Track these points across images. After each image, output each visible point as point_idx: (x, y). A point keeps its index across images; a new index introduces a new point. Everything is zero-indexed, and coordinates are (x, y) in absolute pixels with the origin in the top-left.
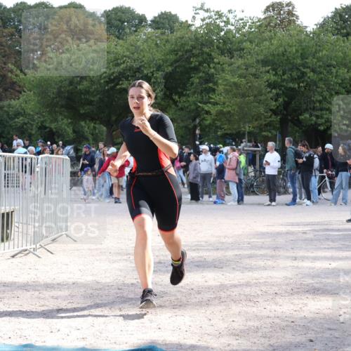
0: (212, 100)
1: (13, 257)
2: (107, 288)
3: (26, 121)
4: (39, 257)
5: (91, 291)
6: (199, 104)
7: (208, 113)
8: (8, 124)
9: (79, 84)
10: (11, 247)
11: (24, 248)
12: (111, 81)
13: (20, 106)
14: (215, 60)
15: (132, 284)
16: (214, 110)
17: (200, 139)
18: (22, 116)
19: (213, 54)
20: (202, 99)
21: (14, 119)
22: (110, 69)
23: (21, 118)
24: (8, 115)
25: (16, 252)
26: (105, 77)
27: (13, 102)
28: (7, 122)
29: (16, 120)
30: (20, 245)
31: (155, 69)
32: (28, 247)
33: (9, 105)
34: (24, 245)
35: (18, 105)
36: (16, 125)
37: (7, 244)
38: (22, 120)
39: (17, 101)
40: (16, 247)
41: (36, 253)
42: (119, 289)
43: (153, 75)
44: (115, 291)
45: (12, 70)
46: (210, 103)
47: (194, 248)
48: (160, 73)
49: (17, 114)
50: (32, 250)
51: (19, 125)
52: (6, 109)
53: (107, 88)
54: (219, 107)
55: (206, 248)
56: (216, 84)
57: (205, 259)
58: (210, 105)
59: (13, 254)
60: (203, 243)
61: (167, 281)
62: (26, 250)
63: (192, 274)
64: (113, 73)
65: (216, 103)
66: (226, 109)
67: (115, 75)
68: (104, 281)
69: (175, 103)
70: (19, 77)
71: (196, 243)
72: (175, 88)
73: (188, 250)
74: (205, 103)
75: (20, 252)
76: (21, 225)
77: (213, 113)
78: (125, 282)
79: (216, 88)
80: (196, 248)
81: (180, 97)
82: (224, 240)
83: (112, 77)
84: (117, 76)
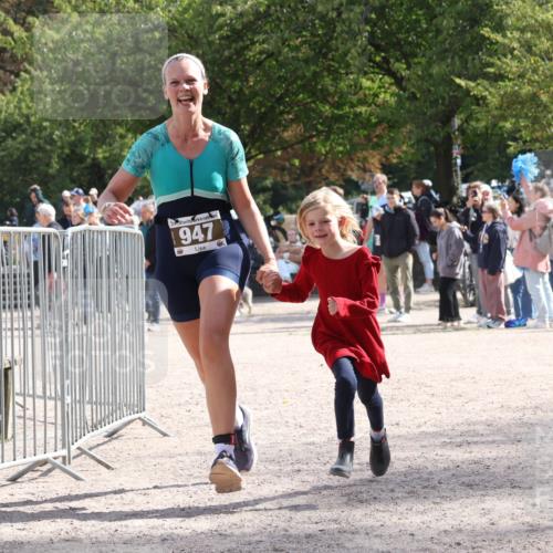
0: (491, 70)
1: (14, 480)
4: (77, 478)
6: (458, 81)
7: (480, 101)
10: (9, 456)
11: (41, 456)
12: (236, 35)
15: (308, 536)
16: (492, 94)
20: (467, 69)
22: (234, 7)
25: (21, 468)
26: (221, 27)
30: (30, 449)
32: (50, 455)
34: (40, 449)
40: (19, 455)
41: (67, 467)
43: (339, 14)
46: (486, 76)
47: (459, 440)
48: (358, 9)
50: (59, 462)
53: (226, 53)
54: (507, 86)
55: (490, 439)
56: (499, 28)
57: (488, 467)
58: (486, 83)
59: (12, 473)
60: (480, 428)
61: (396, 525)
62: (45, 462)
63: (455, 505)
64: (241, 15)
65: (499, 77)
66: (526, 90)
67: (245, 20)
68: (237, 532)
69: (399, 81)
70: (12, 34)
71: (465, 428)
72: (398, 45)
73: (444, 445)
74: (473, 78)
75: (31, 468)
76: (29, 401)
77: (494, 101)
78: (292, 532)
79: (499, 38)
80: (465, 439)
81: (409, 66)
82: (534, 419)
83: (238, 26)
84: (251, 23)
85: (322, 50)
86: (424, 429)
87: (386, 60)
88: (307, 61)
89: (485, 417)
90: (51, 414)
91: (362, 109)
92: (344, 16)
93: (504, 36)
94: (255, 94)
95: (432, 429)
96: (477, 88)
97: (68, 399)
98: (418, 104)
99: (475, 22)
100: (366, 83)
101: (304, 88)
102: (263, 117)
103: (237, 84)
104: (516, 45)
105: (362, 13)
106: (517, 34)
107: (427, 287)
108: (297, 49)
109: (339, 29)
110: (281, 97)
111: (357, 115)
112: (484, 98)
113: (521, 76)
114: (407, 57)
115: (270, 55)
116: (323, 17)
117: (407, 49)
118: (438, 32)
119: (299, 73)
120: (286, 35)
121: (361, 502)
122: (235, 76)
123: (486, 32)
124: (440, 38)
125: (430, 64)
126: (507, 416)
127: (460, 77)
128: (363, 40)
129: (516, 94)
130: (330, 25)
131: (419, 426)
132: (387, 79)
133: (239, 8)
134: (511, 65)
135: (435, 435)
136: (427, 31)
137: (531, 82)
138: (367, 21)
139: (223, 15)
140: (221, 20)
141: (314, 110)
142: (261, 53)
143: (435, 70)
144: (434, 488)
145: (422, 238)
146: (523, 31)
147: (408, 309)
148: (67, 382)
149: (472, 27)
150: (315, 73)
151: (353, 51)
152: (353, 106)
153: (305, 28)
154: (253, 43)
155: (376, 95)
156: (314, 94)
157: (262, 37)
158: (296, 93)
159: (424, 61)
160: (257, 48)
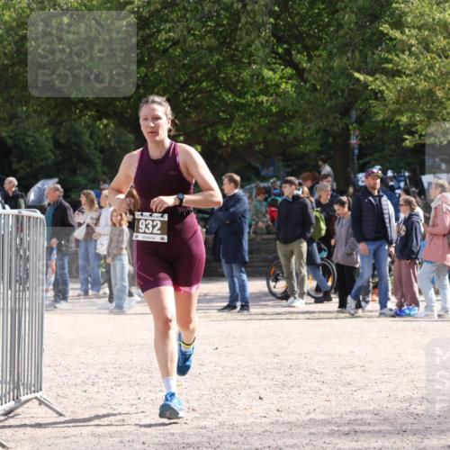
0: (390, 66)
6: (357, 75)
7: (377, 95)
17: (361, 156)
20: (366, 63)
43: (244, 6)
46: (385, 72)
47: (346, 428)
54: (405, 81)
55: (376, 428)
56: (399, 24)
58: (384, 78)
60: (368, 417)
65: (399, 73)
66: (423, 86)
67: (152, 8)
69: (300, 73)
71: (352, 417)
72: (299, 38)
73: (332, 433)
74: (371, 73)
77: (390, 96)
79: (398, 34)
81: (310, 59)
82: (420, 409)
83: (145, 14)
84: (157, 11)
85: (226, 38)
86: (313, 416)
87: (288, 52)
88: (210, 50)
92: (249, 8)
93: (403, 33)
94: (160, 80)
95: (323, 417)
96: (376, 83)
98: (317, 95)
99: (375, 18)
100: (267, 73)
101: (207, 76)
104: (413, 41)
105: (266, 6)
106: (414, 32)
108: (202, 38)
109: (243, 20)
110: (186, 85)
111: (260, 104)
112: (382, 92)
113: (418, 72)
114: (308, 50)
115: (175, 43)
116: (228, 8)
117: (309, 42)
118: (340, 26)
119: (204, 62)
120: (192, 24)
123: (385, 28)
124: (341, 33)
125: (331, 57)
126: (394, 407)
127: (359, 71)
128: (266, 33)
129: (412, 91)
130: (235, 17)
131: (308, 413)
132: (289, 71)
134: (408, 62)
136: (329, 25)
137: (427, 78)
138: (272, 14)
141: (216, 98)
142: (166, 41)
143: (336, 63)
146: (420, 28)
149: (372, 22)
150: (218, 62)
151: (257, 42)
152: (255, 95)
153: (210, 18)
154: (159, 31)
155: (277, 86)
156: (217, 82)
157: (168, 26)
158: (199, 81)
159: (324, 54)
160: (163, 36)
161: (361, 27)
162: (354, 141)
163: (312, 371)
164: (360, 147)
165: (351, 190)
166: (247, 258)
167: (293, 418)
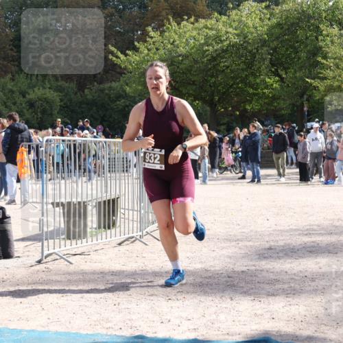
0: (321, 75)
1: (120, 244)
2: (217, 276)
3: (127, 104)
4: (146, 245)
5: (201, 280)
6: (307, 80)
7: (315, 88)
8: (109, 107)
9: (181, 63)
10: (118, 234)
11: (131, 235)
12: (214, 59)
13: (121, 88)
14: (324, 32)
15: (243, 272)
16: (321, 85)
17: (308, 115)
18: (124, 98)
19: (321, 26)
20: (311, 74)
21: (116, 101)
22: (213, 47)
23: (123, 101)
24: (110, 98)
25: (122, 240)
26: (207, 56)
27: (114, 85)
28: (108, 105)
29: (118, 103)
30: (126, 231)
31: (259, 45)
32: (135, 235)
33: (110, 87)
34: (131, 232)
35: (119, 87)
36: (118, 108)
37: (113, 231)
38: (124, 102)
39: (117, 84)
40: (122, 234)
41: (142, 240)
42: (229, 277)
43: (258, 51)
44: (225, 279)
45: (113, 52)
46: (319, 78)
47: (306, 232)
48: (265, 49)
49: (119, 97)
50: (138, 237)
51: (121, 107)
52: (107, 91)
53: (210, 66)
54: (328, 82)
55: (319, 232)
56: (325, 57)
57: (318, 244)
58: (319, 81)
59: (119, 241)
60: (315, 227)
61: (279, 268)
62: (133, 237)
63: (305, 260)
64: (216, 50)
65: (325, 78)
66: (336, 84)
67: (218, 52)
68: (212, 269)
69: (282, 79)
70: (120, 58)
71: (308, 227)
72: (281, 64)
73: (299, 235)
74: (314, 79)
75: (127, 240)
76: (127, 211)
77: (322, 89)
78: (235, 270)
79: (325, 62)
80: (308, 232)
81: (286, 73)
82: (338, 224)
83: (215, 55)
84: (220, 54)
85: (249, 65)
86: (291, 227)
87: (276, 70)
88: (242, 70)
89: (316, 223)
90: (135, 217)
91: (266, 91)
92: (260, 51)
93: (327, 61)
94: (221, 84)
95: (294, 228)
96: (316, 83)
97: (142, 212)
98: (290, 89)
99: (315, 55)
100: (268, 80)
101: (241, 82)
102: (224, 93)
103: (213, 79)
104: (332, 65)
105: (267, 51)
106: (332, 60)
107: (294, 166)
108: (239, 65)
109: (257, 57)
110: (232, 85)
111: (264, 93)
112: (318, 87)
113: (334, 78)
114: (286, 69)
115: (228, 67)
116: (250, 52)
117: (286, 65)
118: (299, 58)
119: (240, 75)
120: (235, 59)
121: (265, 258)
122: (212, 76)
123: (319, 59)
124: (300, 61)
125: (295, 72)
126: (326, 223)
127: (308, 78)
128: (267, 62)
129: (331, 86)
130: (253, 56)
131: (289, 226)
132: (277, 78)
133: (215, 48)
134: (330, 73)
135: (295, 230)
136: (294, 58)
137: (338, 80)
138: (269, 54)
139: (208, 50)
140: (207, 53)
141: (245, 91)
142: (224, 66)
143: (298, 75)
144: (295, 252)
145: (291, 146)
146: (335, 59)
147: (284, 176)
148: (142, 205)
149: (313, 56)
150: (246, 75)
151: (263, 66)
152: (262, 89)
153: (242, 56)
154: (220, 62)
155: (272, 85)
156: (246, 84)
157: (224, 60)
158: (238, 84)
159: (292, 71)
160: (222, 64)
161: (308, 58)
162: (305, 109)
163: (290, 208)
164: (308, 111)
165: (305, 130)
166: (260, 160)
167: (282, 228)
